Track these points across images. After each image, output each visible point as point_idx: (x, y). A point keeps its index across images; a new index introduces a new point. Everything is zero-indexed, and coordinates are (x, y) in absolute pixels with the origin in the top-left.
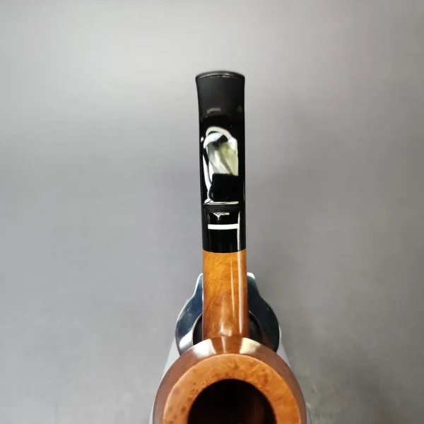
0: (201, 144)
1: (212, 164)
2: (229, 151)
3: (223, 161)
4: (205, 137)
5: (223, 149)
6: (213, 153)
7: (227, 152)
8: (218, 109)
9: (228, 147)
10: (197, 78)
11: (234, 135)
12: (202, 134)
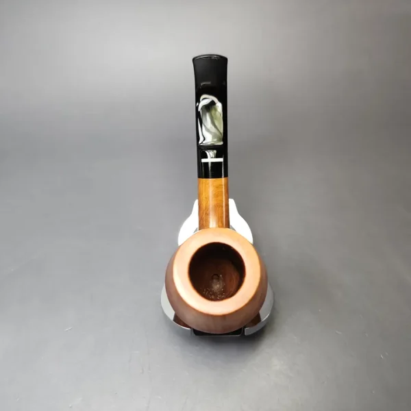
0: (197, 108)
1: (205, 126)
2: (217, 113)
3: (213, 123)
4: (199, 102)
5: (213, 112)
6: (206, 115)
7: (215, 114)
8: (209, 83)
9: (216, 110)
10: (194, 60)
11: (220, 100)
12: (198, 100)
